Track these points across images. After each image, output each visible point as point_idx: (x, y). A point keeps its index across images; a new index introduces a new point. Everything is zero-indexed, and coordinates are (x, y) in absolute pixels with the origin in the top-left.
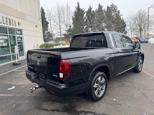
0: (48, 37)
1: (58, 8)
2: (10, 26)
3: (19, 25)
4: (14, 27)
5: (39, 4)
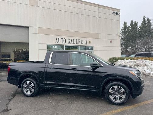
2: (82, 45)
3: (90, 43)
4: (85, 45)
5: (118, 21)
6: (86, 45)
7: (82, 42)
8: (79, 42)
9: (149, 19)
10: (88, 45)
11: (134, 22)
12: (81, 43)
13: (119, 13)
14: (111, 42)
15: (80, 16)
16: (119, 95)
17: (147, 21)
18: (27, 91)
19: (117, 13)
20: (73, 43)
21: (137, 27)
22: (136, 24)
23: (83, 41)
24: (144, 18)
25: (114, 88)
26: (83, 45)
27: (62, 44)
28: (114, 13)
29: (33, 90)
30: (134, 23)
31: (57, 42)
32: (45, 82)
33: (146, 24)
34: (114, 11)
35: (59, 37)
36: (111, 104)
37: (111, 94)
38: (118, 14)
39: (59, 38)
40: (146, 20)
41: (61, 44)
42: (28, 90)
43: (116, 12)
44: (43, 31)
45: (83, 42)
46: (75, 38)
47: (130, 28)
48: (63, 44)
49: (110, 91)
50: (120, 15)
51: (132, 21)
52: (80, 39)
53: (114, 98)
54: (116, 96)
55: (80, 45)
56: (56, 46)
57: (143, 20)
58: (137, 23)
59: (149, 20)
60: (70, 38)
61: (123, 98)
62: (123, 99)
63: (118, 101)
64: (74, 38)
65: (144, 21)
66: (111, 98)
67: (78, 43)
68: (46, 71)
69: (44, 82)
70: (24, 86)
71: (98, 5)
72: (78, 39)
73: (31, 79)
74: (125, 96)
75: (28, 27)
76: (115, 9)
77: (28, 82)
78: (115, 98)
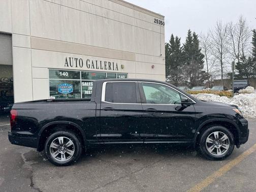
0: (203, 78)
1: (219, 29)
2: (110, 71)
3: (122, 68)
4: (115, 71)
5: (162, 34)
6: (117, 71)
7: (109, 66)
8: (105, 66)
9: (196, 34)
10: (120, 71)
11: (175, 37)
12: (108, 69)
13: (163, 21)
14: (153, 67)
15: (106, 21)
16: (220, 146)
17: (193, 37)
18: (59, 156)
19: (160, 21)
20: (95, 67)
21: (180, 45)
22: (178, 41)
23: (112, 64)
24: (189, 32)
25: (213, 135)
26: (112, 71)
27: (76, 68)
28: (156, 21)
29: (72, 153)
30: (175, 40)
31: (66, 65)
32: (98, 135)
33: (192, 42)
34: (156, 19)
35: (72, 56)
36: (209, 160)
37: (209, 145)
38: (162, 23)
39: (70, 58)
40: (192, 35)
41: (74, 68)
42: (62, 152)
43: (159, 19)
44: (40, 44)
45: (112, 67)
46: (99, 59)
47: (169, 47)
48: (79, 68)
49: (208, 140)
50: (164, 25)
51: (172, 36)
52: (108, 61)
53: (213, 151)
54: (216, 146)
55: (108, 70)
56: (65, 71)
57: (187, 36)
58: (180, 39)
59: (196, 36)
60: (91, 59)
61: (225, 149)
62: (226, 151)
63: (219, 154)
64: (97, 59)
65: (189, 37)
66: (210, 150)
67: (104, 68)
68: (98, 115)
69: (95, 136)
70: (51, 146)
71: (134, 6)
72: (103, 60)
73: (67, 133)
74: (229, 145)
75: (10, 35)
76: (158, 15)
77: (61, 139)
78: (215, 151)
